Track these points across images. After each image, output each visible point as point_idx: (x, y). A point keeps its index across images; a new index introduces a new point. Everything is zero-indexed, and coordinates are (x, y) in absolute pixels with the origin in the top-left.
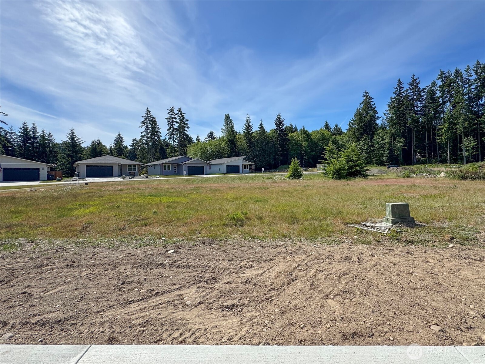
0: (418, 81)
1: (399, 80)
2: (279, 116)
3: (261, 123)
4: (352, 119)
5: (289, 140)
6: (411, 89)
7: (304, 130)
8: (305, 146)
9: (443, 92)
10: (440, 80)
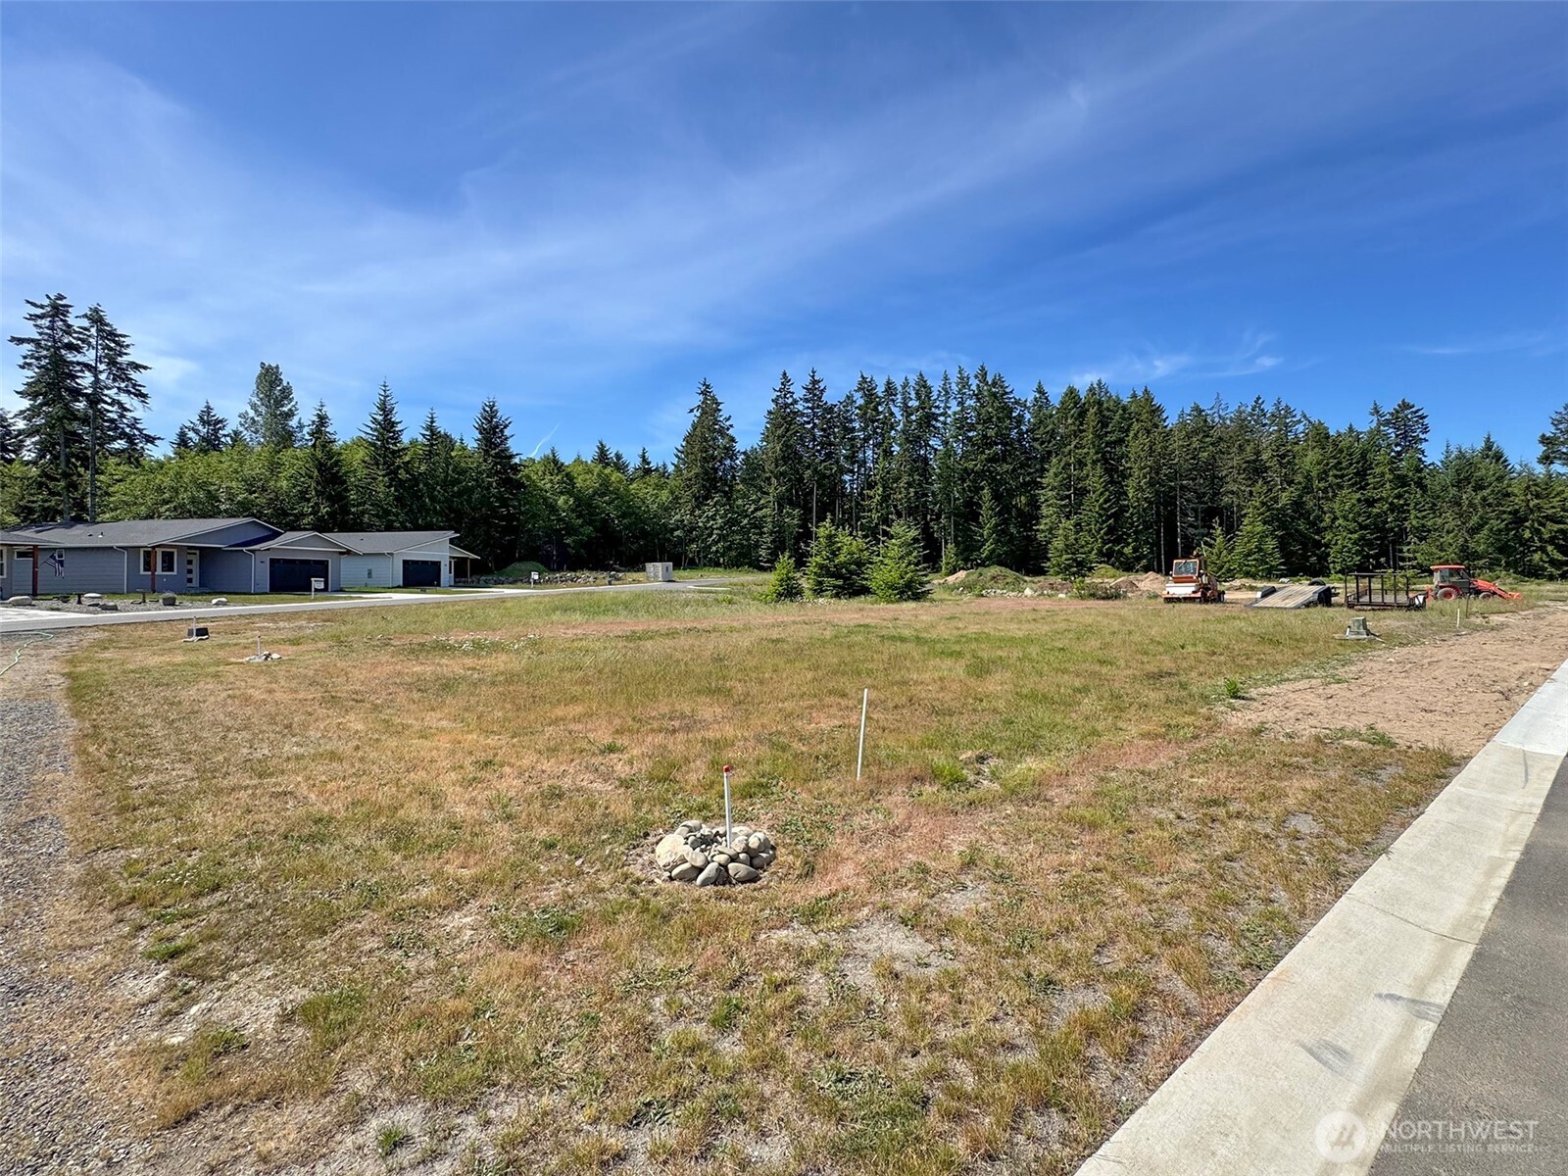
0: (822, 385)
1: (785, 374)
2: (491, 407)
3: (432, 422)
4: (680, 448)
5: (523, 485)
6: (807, 400)
7: (555, 461)
8: (566, 507)
9: (862, 417)
10: (860, 394)
